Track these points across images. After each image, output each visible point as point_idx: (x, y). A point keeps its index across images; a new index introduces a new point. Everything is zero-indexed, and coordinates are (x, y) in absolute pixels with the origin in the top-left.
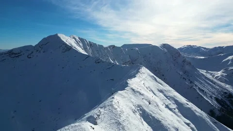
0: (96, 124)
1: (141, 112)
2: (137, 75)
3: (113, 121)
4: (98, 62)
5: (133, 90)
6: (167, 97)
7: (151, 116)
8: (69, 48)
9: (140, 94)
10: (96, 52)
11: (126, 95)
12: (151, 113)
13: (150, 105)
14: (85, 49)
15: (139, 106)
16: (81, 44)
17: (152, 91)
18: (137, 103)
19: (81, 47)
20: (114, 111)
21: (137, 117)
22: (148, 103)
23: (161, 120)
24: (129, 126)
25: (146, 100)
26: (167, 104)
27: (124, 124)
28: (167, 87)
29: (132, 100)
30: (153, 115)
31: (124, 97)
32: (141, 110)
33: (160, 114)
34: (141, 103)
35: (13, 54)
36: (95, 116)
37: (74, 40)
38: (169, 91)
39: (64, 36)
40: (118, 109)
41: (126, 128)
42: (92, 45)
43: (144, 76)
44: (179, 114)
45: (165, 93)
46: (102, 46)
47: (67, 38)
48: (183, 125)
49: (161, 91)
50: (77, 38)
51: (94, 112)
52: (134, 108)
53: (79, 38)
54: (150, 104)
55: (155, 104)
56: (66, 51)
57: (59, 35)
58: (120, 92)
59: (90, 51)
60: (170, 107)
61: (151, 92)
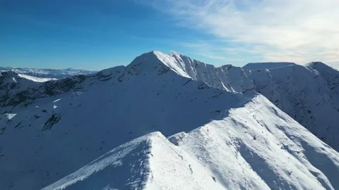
0: (177, 144)
1: (239, 146)
2: (247, 106)
3: (198, 146)
4: (202, 88)
5: (234, 121)
6: (289, 136)
7: (253, 152)
8: (166, 70)
9: (243, 126)
10: (203, 75)
11: (222, 125)
12: (254, 149)
13: (254, 141)
14: (188, 71)
15: (237, 139)
16: (183, 64)
17: (266, 126)
18: (236, 136)
19: (182, 68)
20: (200, 137)
21: (231, 149)
22: (252, 138)
23: (265, 158)
24: (215, 154)
25: (251, 134)
26: (286, 145)
27: (209, 151)
28: (293, 124)
29: (229, 131)
30: (256, 152)
31: (219, 127)
32: (239, 144)
33: (266, 153)
34: (242, 137)
35: (102, 76)
36: (177, 138)
37: (174, 58)
38: (296, 129)
39: (161, 54)
40: (206, 136)
41: (210, 155)
42: (197, 65)
43: (257, 107)
44: (304, 160)
45: (288, 131)
46: (212, 66)
47: (165, 56)
48: (305, 173)
49: (282, 128)
50: (179, 57)
51: (177, 136)
52: (229, 140)
53: (181, 56)
54: (255, 139)
55: (263, 141)
56: (163, 72)
57: (155, 53)
58: (214, 121)
59: (195, 73)
60: (291, 149)
61: (264, 127)
